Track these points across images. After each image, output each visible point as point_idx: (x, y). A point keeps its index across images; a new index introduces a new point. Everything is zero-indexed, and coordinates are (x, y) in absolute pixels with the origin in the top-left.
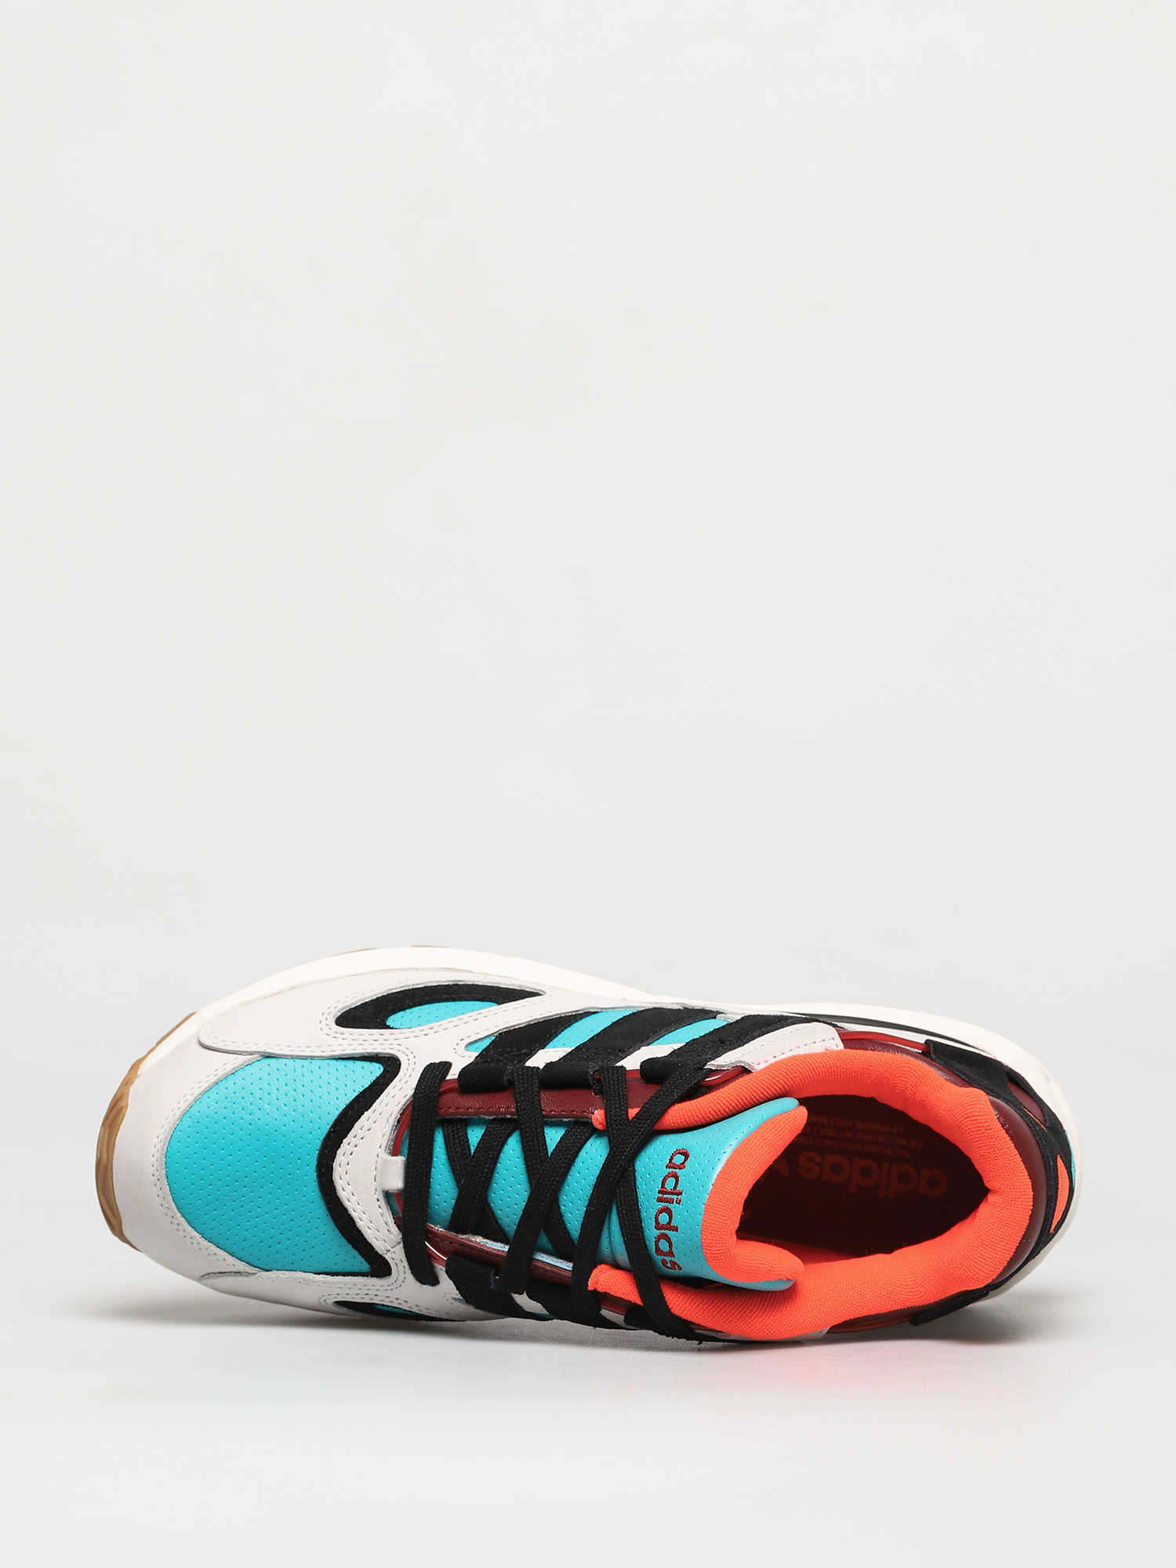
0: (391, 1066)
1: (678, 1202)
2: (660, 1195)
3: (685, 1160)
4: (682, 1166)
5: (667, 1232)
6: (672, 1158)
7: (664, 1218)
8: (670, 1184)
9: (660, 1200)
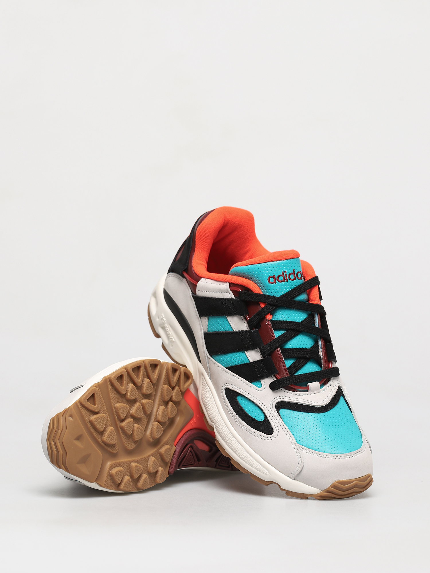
0: (280, 406)
1: (286, 272)
2: (285, 281)
3: (271, 277)
4: (274, 277)
5: (296, 274)
6: (272, 283)
7: (292, 277)
8: (281, 278)
9: (287, 281)
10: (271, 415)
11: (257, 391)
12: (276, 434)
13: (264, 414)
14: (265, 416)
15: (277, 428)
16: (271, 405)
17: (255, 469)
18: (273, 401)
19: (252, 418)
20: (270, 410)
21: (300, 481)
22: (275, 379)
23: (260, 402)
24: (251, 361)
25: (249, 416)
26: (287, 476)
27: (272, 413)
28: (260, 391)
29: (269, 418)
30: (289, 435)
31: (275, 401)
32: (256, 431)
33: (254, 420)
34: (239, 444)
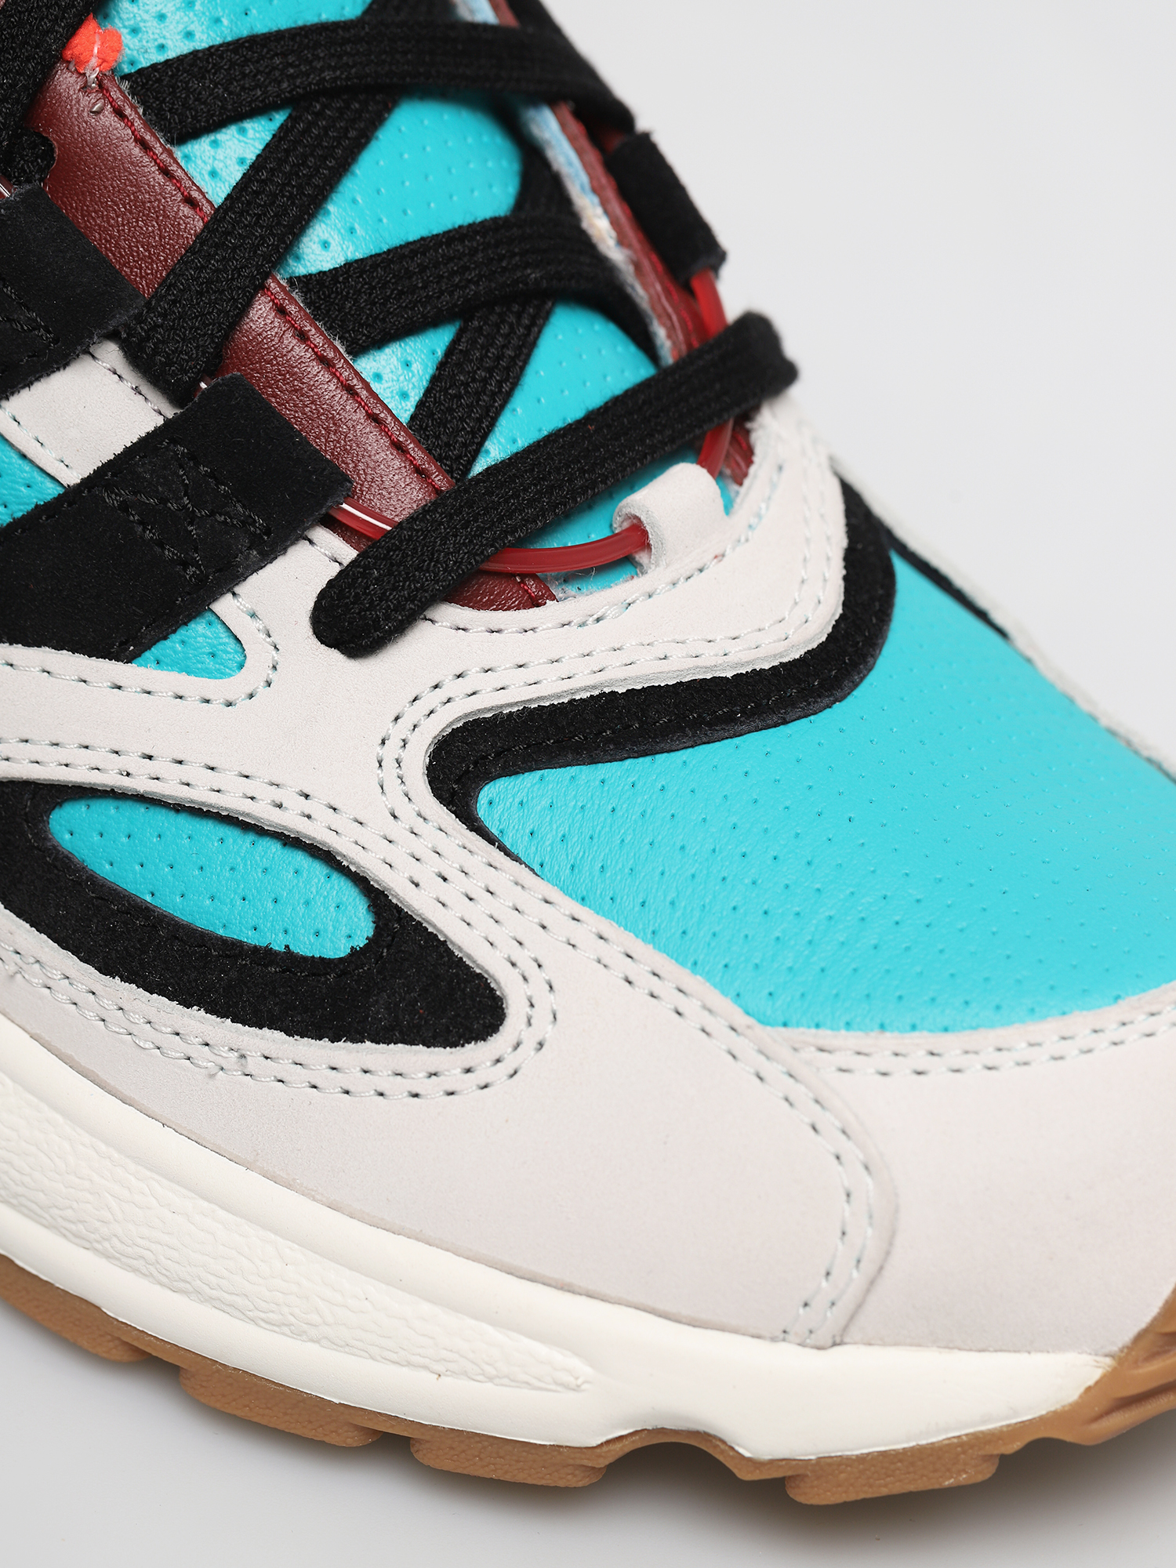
0: (471, 763)
10: (425, 871)
11: (217, 707)
12: (541, 1015)
13: (361, 882)
14: (377, 899)
15: (522, 957)
16: (392, 784)
17: (454, 1374)
18: (394, 744)
19: (264, 955)
20: (397, 830)
21: (896, 1344)
22: (348, 554)
23: (278, 795)
24: (72, 477)
25: (233, 949)
26: (774, 1339)
27: (420, 847)
28: (243, 704)
29: (421, 903)
30: (655, 985)
31: (413, 739)
32: (344, 1052)
33: (290, 960)
34: (221, 1213)
